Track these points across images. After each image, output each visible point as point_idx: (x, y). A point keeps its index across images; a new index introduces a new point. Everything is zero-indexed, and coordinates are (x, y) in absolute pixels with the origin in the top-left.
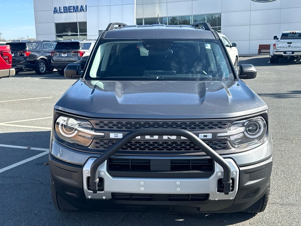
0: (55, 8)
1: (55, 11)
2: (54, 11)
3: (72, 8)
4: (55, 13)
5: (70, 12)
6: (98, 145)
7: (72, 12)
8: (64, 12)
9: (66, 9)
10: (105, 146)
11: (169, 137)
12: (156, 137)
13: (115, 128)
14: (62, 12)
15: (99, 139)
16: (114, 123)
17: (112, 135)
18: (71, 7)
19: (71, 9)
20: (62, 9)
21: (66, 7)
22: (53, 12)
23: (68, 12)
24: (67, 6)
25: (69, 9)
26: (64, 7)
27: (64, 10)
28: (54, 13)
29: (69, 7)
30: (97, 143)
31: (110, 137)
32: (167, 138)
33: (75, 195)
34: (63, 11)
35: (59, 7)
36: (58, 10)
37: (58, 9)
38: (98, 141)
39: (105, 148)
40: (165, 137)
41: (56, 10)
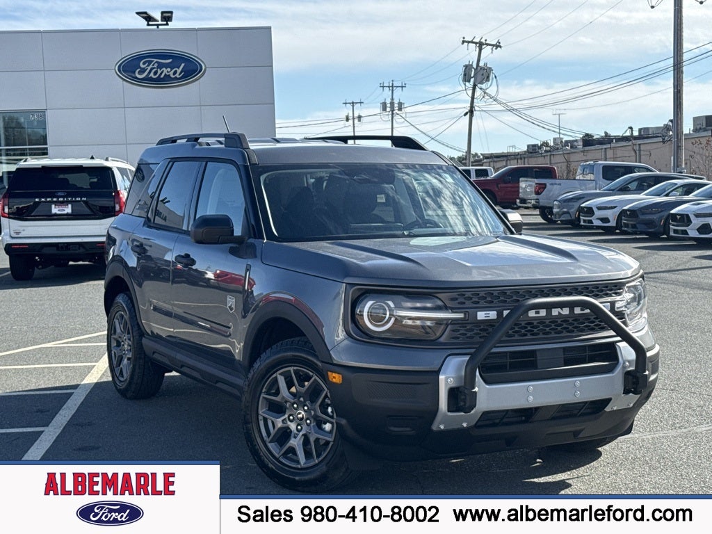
6: (456, 334)
10: (468, 335)
12: (543, 312)
13: (482, 303)
15: (458, 324)
16: (480, 295)
17: (481, 315)
30: (453, 331)
31: (478, 318)
33: (408, 429)
38: (456, 327)
39: (467, 337)
40: (555, 313)
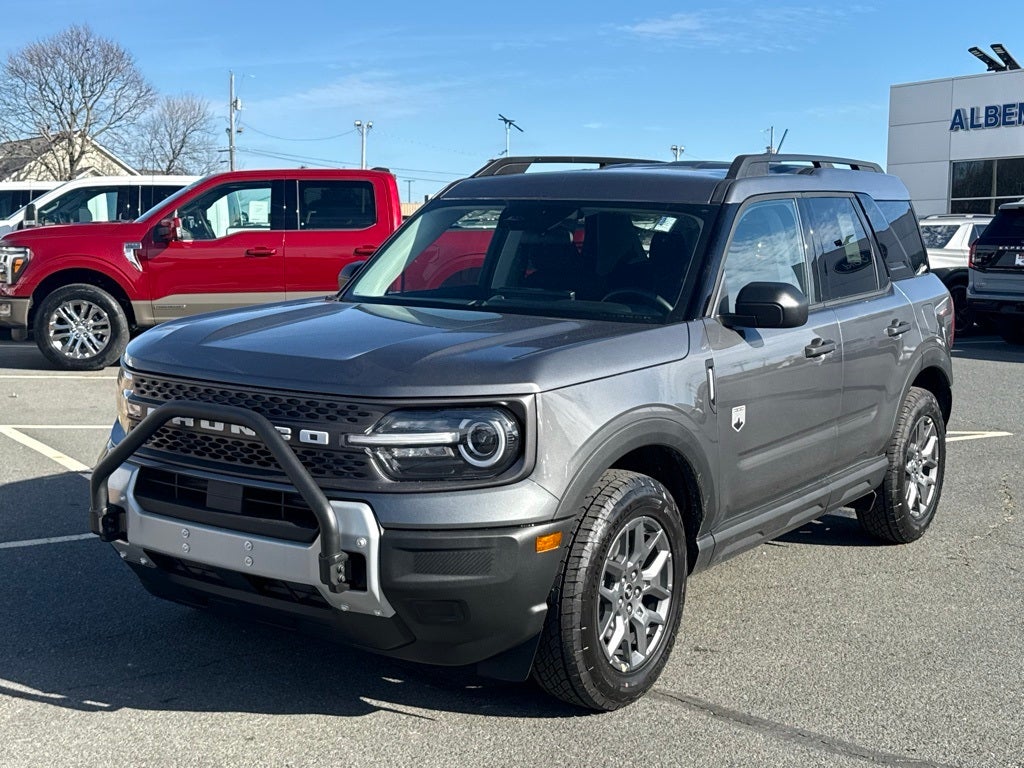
0: (958, 112)
1: (958, 122)
2: (954, 123)
3: (1016, 110)
4: (957, 129)
5: (1005, 123)
7: (1012, 123)
8: (987, 125)
9: (994, 116)
11: (243, 428)
12: (219, 427)
14: (980, 126)
18: (1014, 106)
19: (1012, 114)
20: (982, 113)
21: (995, 108)
22: (950, 124)
23: (999, 125)
24: (1000, 102)
25: (1005, 114)
26: (987, 108)
27: (987, 116)
28: (952, 128)
29: (1005, 107)
32: (238, 432)
34: (982, 121)
35: (972, 110)
36: (966, 119)
37: (969, 116)
40: (235, 429)
41: (960, 118)
